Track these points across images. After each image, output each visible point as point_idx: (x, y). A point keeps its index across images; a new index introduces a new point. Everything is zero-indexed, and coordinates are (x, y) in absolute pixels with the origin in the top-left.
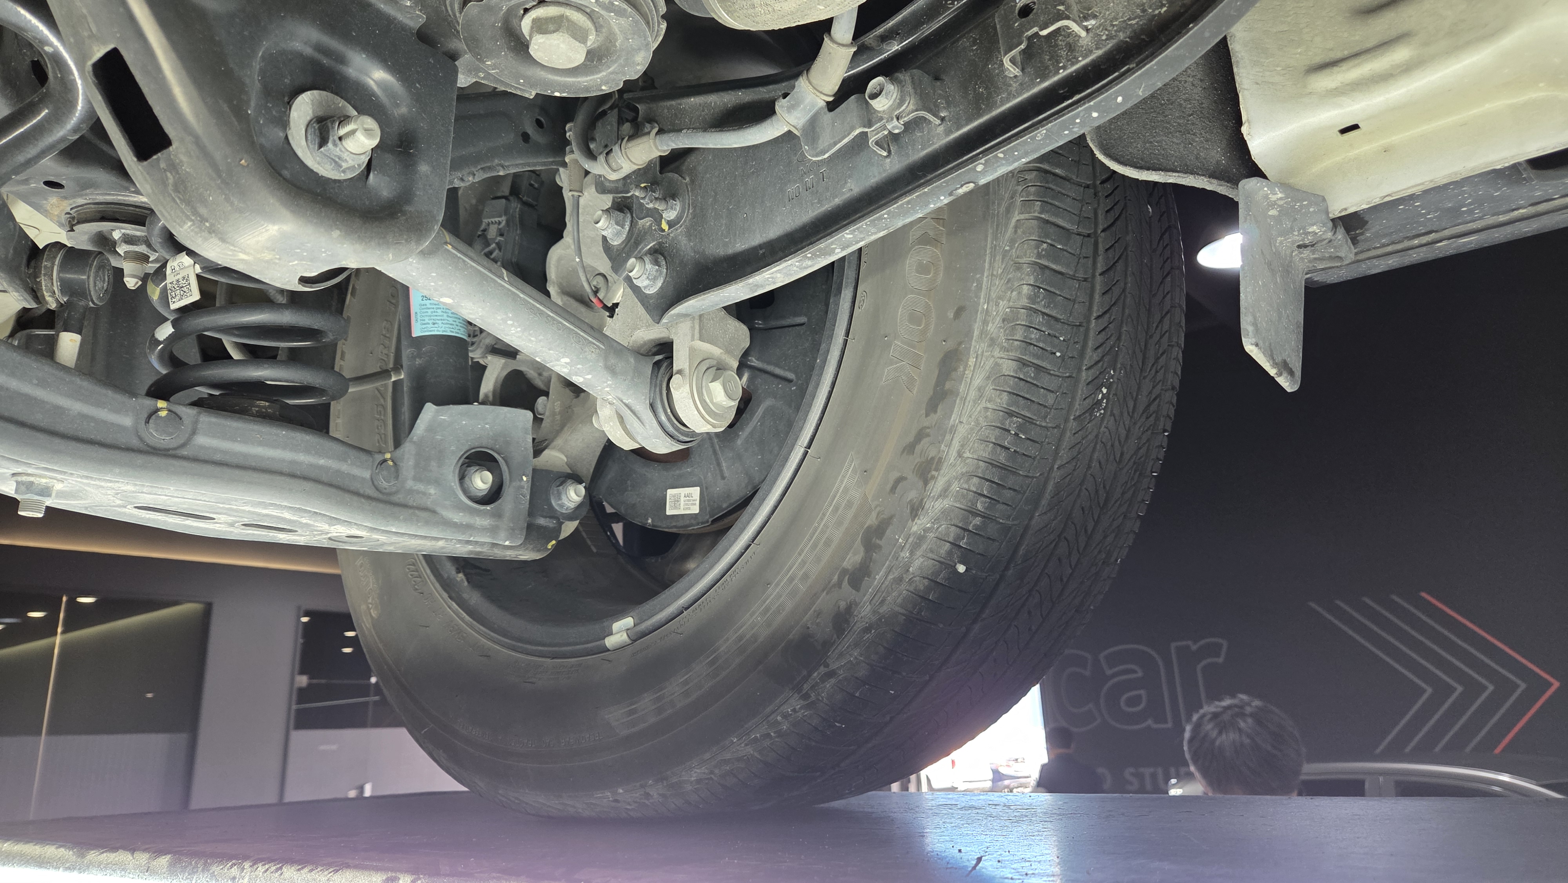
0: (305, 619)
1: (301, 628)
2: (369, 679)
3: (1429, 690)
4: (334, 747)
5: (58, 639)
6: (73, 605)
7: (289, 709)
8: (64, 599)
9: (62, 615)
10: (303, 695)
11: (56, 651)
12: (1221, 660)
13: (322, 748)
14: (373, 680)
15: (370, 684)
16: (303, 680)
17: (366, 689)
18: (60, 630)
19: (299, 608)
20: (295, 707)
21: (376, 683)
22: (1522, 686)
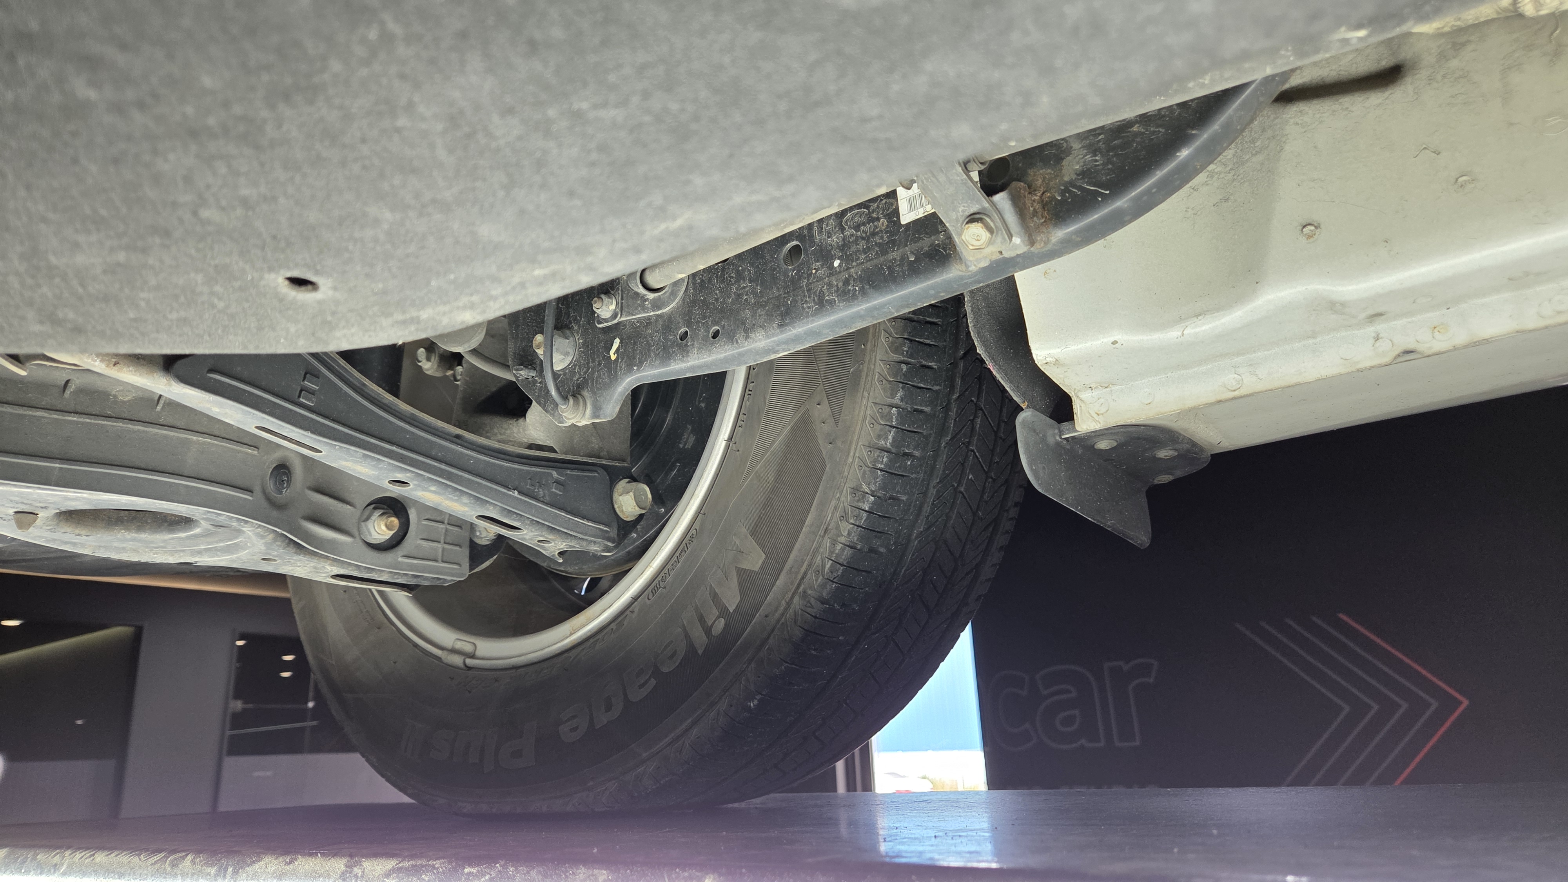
0: (240, 643)
1: (236, 652)
2: (306, 703)
3: (1347, 709)
4: (269, 773)
7: (223, 735)
10: (238, 720)
12: (1151, 680)
13: (256, 774)
15: (307, 709)
16: (238, 705)
17: (302, 714)
19: (235, 631)
20: (228, 733)
21: (314, 707)
22: (1434, 705)
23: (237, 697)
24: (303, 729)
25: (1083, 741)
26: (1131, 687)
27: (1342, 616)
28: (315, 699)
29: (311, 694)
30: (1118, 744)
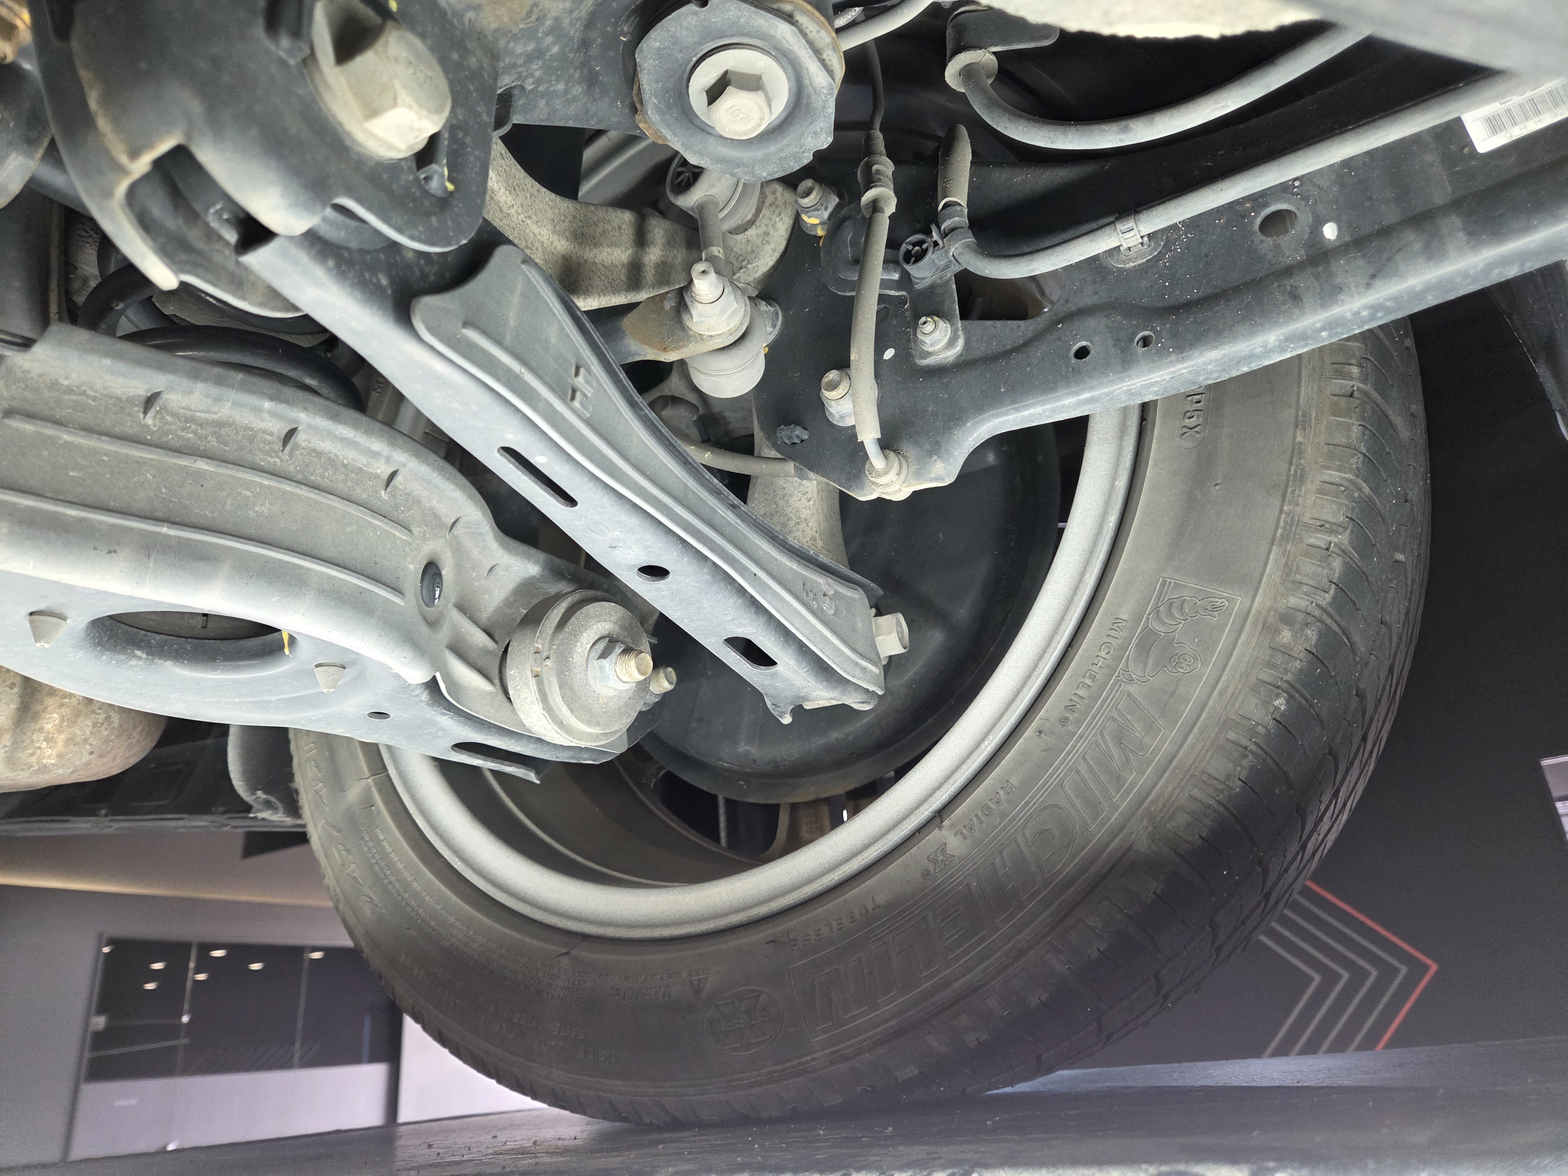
0: (106, 950)
1: (101, 959)
2: (181, 1018)
4: (133, 1102)
7: (81, 1057)
10: (100, 1040)
13: (119, 1103)
14: (185, 1019)
15: (181, 1025)
16: (100, 1022)
17: (176, 1029)
19: (100, 936)
20: (87, 1055)
21: (191, 1021)
22: (1404, 970)
23: (99, 1012)
24: (176, 1047)
28: (191, 1012)
29: (186, 1006)
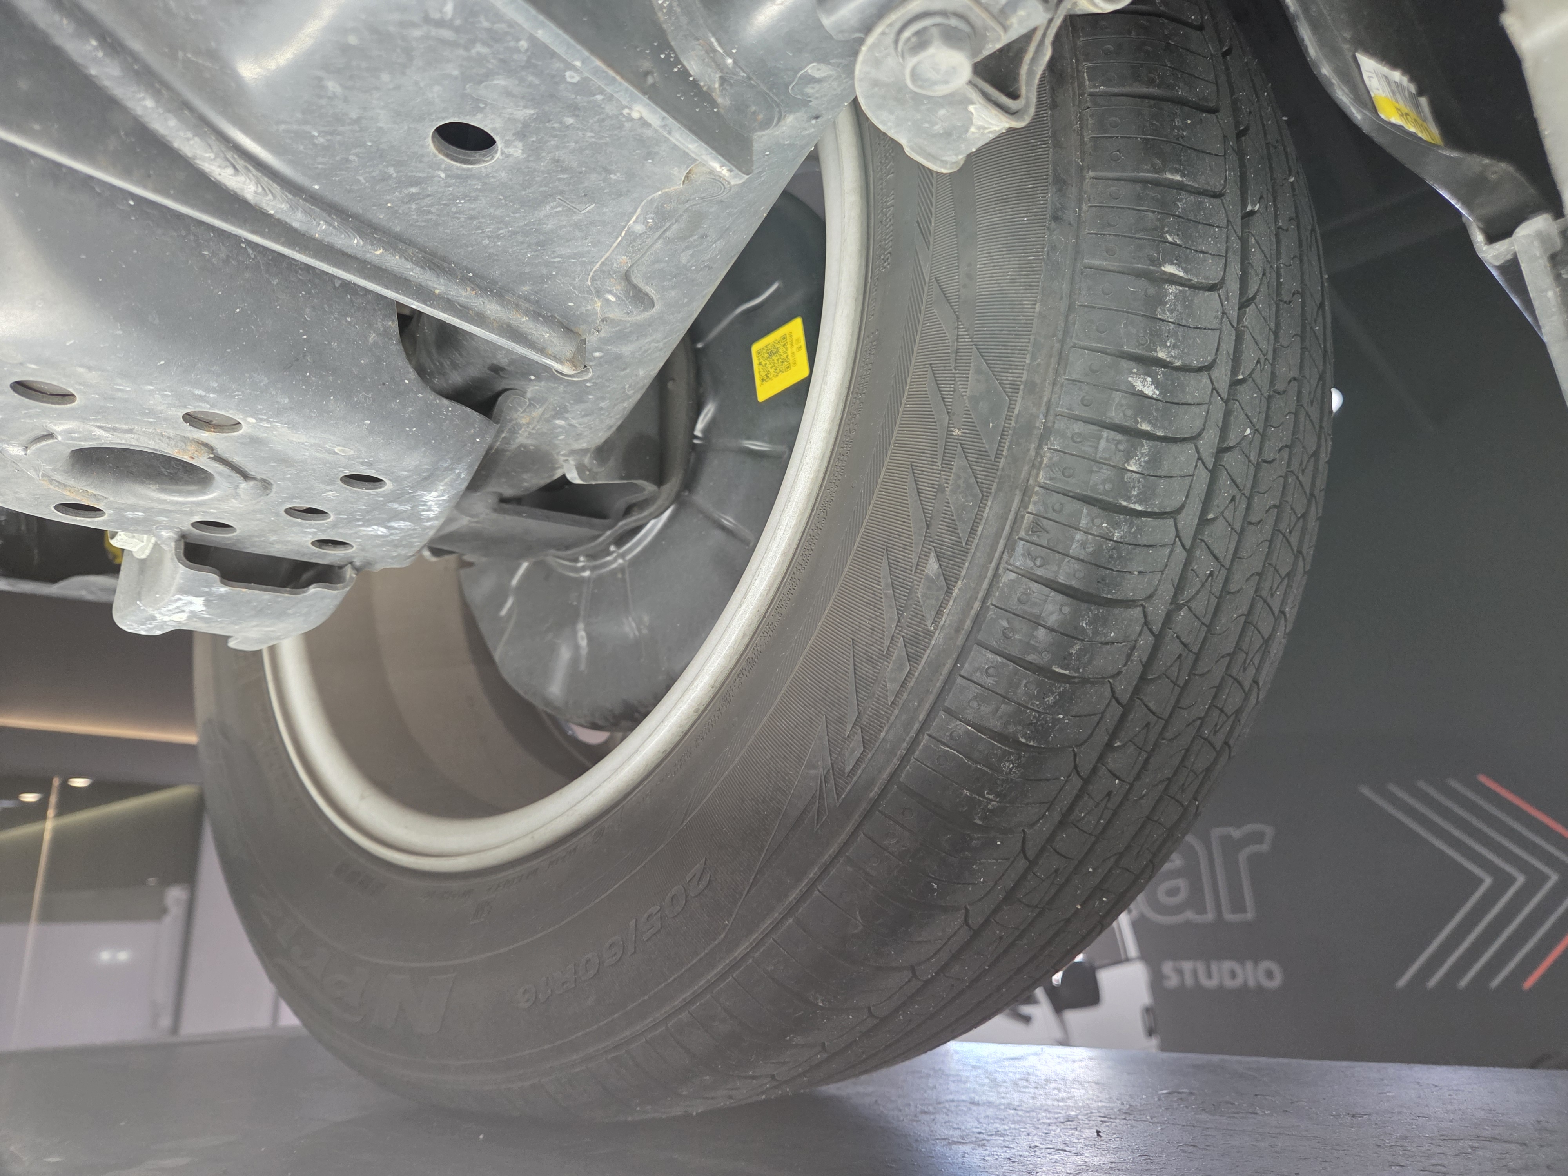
3: (1488, 881)
5: (49, 826)
6: (66, 788)
8: (56, 782)
9: (53, 799)
11: (47, 837)
12: (1265, 847)
18: (51, 813)
25: (1189, 915)
26: (1242, 856)
27: (1483, 779)
30: (1229, 917)
